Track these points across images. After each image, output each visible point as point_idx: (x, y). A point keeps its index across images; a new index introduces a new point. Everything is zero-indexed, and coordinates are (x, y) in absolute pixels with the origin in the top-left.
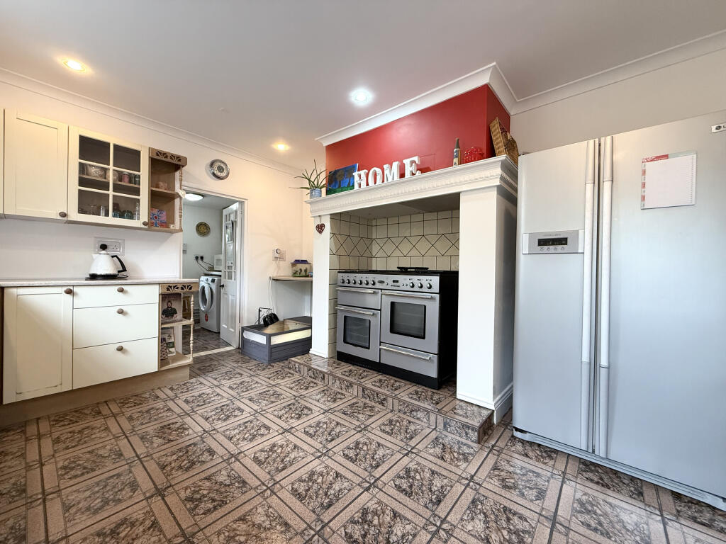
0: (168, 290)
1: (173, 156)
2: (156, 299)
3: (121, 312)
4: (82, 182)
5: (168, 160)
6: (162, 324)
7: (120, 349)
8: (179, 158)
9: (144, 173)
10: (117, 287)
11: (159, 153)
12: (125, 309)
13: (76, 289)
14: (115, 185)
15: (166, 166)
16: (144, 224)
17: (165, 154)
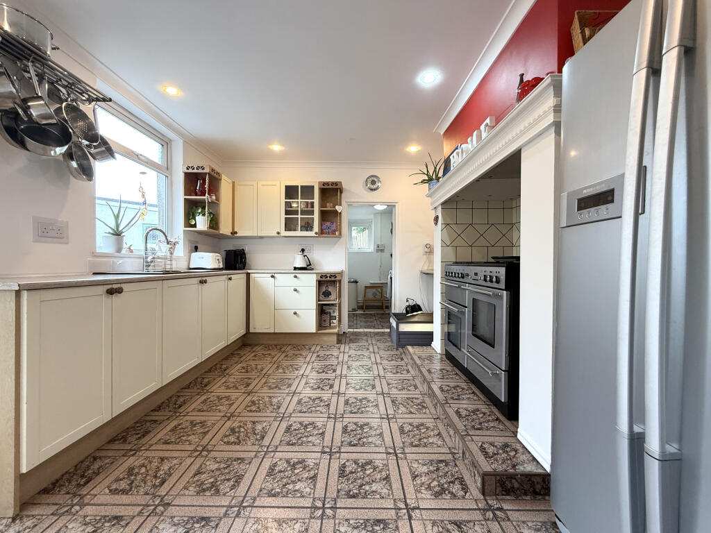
0: (321, 277)
1: (333, 184)
2: (314, 283)
3: (296, 290)
4: (287, 212)
5: (330, 187)
6: (319, 301)
7: (295, 313)
8: (336, 184)
9: (316, 200)
10: (294, 275)
11: (324, 184)
12: (298, 288)
13: (276, 275)
14: (301, 211)
15: (331, 192)
16: (316, 233)
17: (327, 184)
